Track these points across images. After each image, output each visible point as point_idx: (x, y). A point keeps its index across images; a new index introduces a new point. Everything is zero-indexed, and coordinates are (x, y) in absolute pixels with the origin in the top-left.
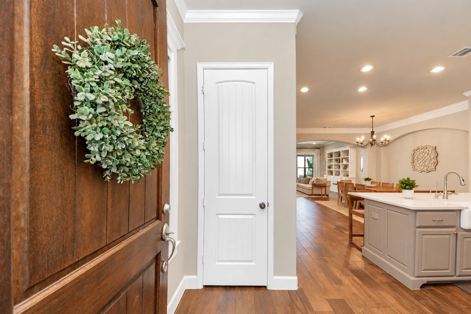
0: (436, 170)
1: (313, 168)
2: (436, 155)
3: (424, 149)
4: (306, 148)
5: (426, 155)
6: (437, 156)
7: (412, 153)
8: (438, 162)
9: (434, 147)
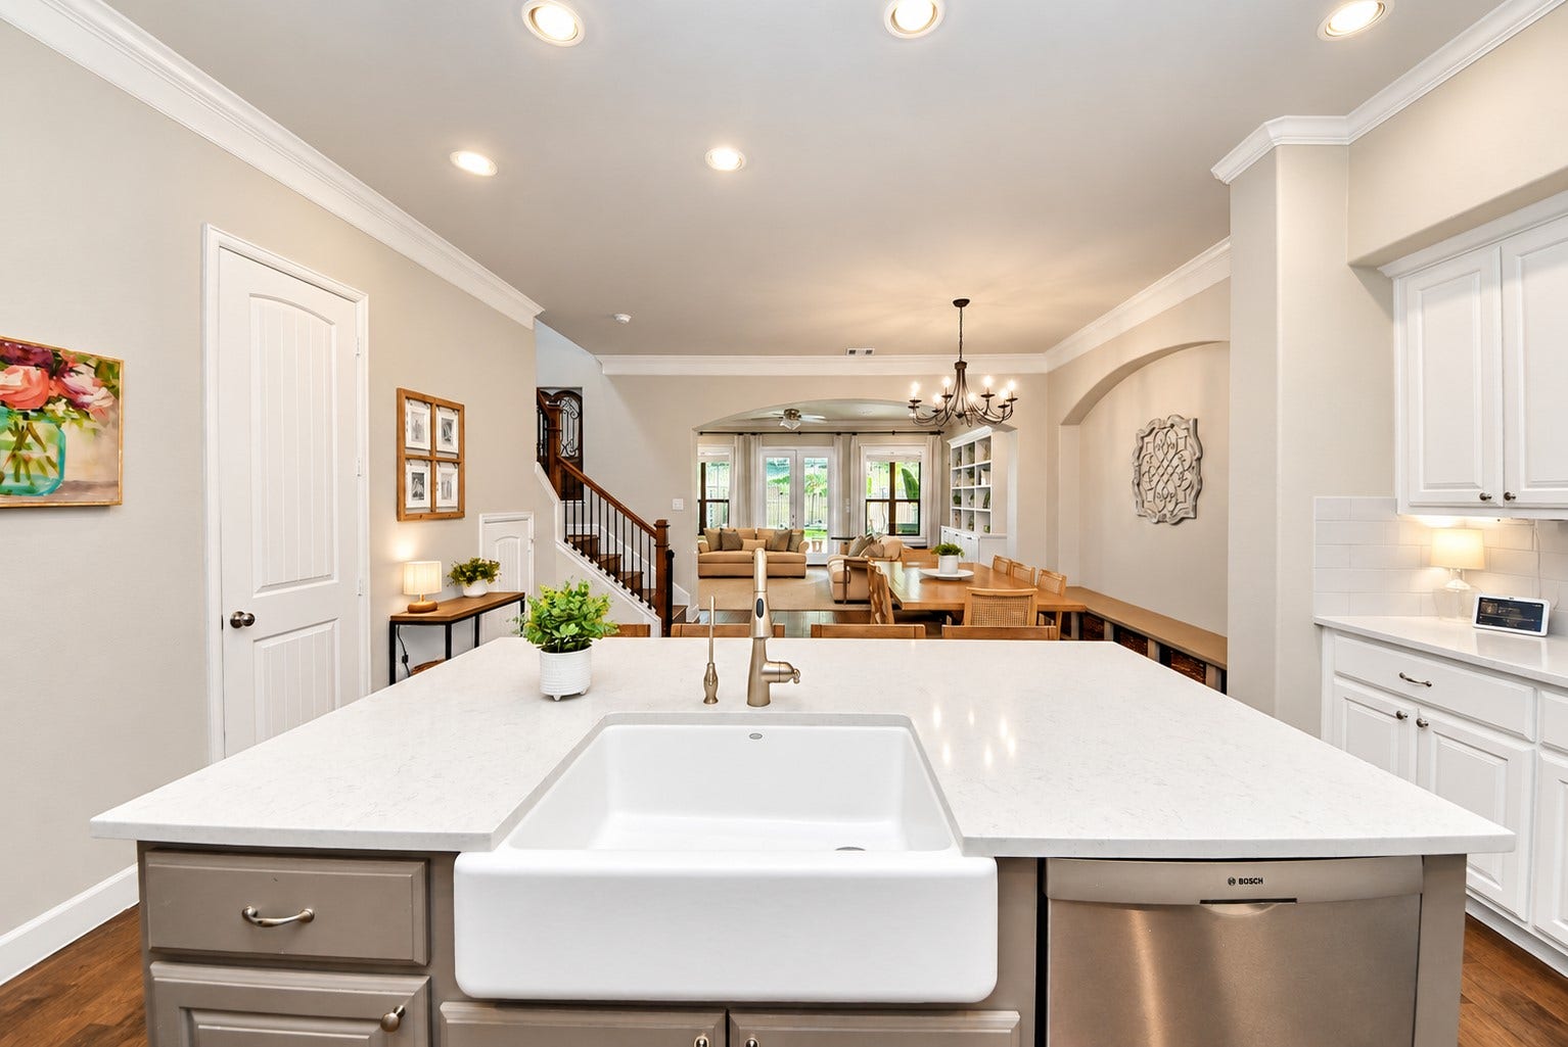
0: (1195, 518)
1: (918, 501)
2: (1198, 455)
3: (1166, 430)
4: (894, 433)
5: (1172, 452)
6: (1199, 459)
7: (1134, 445)
8: (1201, 481)
9: (1191, 422)
